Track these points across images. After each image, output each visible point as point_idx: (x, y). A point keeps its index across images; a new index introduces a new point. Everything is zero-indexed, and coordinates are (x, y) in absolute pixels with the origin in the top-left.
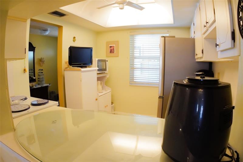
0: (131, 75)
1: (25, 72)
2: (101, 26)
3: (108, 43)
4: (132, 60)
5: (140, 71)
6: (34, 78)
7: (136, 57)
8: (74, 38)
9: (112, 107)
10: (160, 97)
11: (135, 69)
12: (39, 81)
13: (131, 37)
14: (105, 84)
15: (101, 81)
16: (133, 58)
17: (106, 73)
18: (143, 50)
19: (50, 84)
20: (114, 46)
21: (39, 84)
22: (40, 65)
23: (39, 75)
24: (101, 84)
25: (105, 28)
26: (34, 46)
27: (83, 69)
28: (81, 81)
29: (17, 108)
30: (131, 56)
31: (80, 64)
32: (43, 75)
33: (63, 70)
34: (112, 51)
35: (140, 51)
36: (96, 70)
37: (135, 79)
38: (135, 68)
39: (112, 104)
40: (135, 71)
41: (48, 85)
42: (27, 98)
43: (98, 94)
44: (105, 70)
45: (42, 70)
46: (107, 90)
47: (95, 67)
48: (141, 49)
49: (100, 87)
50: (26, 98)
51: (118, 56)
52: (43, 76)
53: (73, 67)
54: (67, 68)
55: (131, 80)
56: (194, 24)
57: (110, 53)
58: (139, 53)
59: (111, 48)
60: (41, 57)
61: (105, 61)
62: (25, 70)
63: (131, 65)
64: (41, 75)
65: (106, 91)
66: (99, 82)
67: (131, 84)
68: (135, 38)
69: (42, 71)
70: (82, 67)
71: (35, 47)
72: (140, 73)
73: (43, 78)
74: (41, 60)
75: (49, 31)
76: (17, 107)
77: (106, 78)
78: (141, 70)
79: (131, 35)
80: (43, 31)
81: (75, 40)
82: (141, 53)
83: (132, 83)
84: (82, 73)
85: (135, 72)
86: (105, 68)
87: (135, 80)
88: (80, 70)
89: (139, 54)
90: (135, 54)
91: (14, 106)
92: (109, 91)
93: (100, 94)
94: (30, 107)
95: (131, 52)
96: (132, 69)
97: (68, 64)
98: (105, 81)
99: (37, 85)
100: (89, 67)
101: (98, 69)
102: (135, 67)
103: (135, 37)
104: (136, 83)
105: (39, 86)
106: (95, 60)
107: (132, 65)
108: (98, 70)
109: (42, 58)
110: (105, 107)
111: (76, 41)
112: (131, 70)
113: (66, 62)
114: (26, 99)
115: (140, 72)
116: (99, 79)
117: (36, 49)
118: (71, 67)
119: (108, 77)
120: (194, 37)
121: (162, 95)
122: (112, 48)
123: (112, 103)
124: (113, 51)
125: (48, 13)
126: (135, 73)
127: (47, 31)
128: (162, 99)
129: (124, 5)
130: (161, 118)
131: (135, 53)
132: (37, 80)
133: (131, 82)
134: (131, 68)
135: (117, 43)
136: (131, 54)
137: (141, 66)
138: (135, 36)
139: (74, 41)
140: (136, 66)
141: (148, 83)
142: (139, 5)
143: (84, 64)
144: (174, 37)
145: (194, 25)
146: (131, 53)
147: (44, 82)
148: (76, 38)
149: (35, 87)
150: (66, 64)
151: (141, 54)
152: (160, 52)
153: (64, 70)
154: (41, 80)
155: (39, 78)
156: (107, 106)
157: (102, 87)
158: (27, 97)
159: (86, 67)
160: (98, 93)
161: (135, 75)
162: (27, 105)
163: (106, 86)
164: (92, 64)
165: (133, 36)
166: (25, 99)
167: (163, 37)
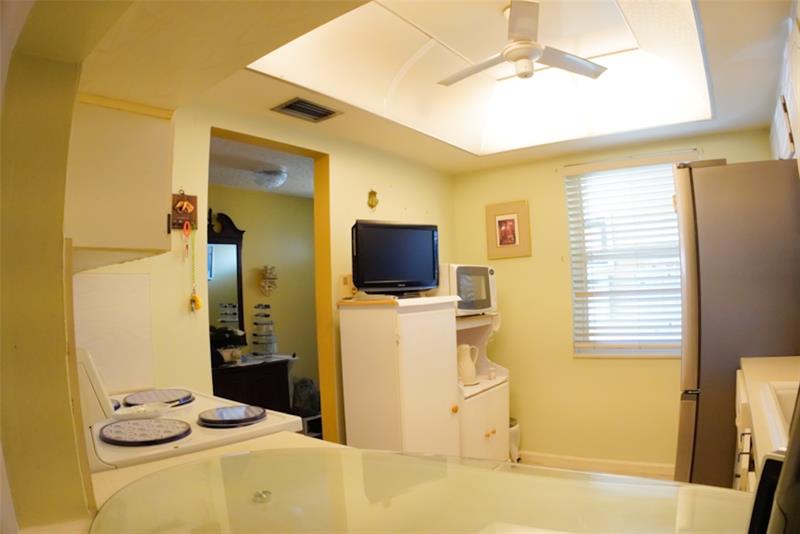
0: (577, 319)
1: (193, 310)
2: (460, 149)
3: (491, 210)
4: (578, 265)
5: (607, 304)
6: (240, 333)
7: (591, 252)
8: (372, 194)
9: (513, 436)
10: (686, 394)
11: (590, 298)
12: (255, 343)
13: (568, 183)
14: (488, 357)
15: (470, 345)
16: (581, 259)
17: (492, 316)
18: (612, 225)
19: (294, 356)
20: (513, 221)
21: (255, 354)
22: (261, 290)
23: (256, 324)
24: (472, 352)
25: (476, 155)
26: (239, 226)
27: (403, 302)
28: (398, 343)
29: (141, 429)
30: (574, 252)
31: (395, 285)
32: (272, 323)
33: (334, 307)
34: (507, 238)
35: (603, 232)
36: (451, 303)
37: (593, 335)
38: (592, 294)
39: (511, 426)
40: (590, 305)
41: (290, 357)
42: (194, 399)
43: (461, 392)
44: (487, 303)
45: (267, 307)
46: (493, 374)
47: (450, 294)
48: (608, 222)
49: (469, 365)
50: (190, 397)
51: (529, 256)
52: (271, 328)
53: (368, 293)
54: (350, 299)
55: (578, 338)
56: (784, 105)
57: (501, 244)
58: (599, 237)
59: (503, 228)
60: (265, 264)
61: (484, 273)
62: (193, 301)
63: (576, 282)
64: (262, 324)
65: (490, 379)
66: (467, 347)
67: (579, 352)
68: (583, 185)
69: (267, 311)
70: (400, 294)
71: (243, 232)
72: (608, 311)
73: (269, 335)
74: (265, 276)
75: (286, 175)
76: (145, 426)
77: (491, 335)
78: (610, 300)
79: (568, 177)
80: (262, 175)
81: (377, 203)
82: (609, 236)
83: (585, 349)
84: (400, 315)
85: (594, 308)
86: (484, 297)
87: (591, 338)
88: (395, 305)
89: (600, 243)
90: (587, 244)
91: (132, 422)
92: (504, 378)
93: (469, 391)
94: (193, 429)
95: (572, 236)
96: (582, 295)
97: (353, 286)
98: (486, 343)
99: (251, 358)
100: (427, 296)
101: (459, 302)
102: (590, 291)
103: (585, 181)
104: (597, 346)
105: (258, 361)
106: (448, 268)
107: (581, 282)
108: (461, 305)
109: (266, 267)
110: (488, 436)
111: (377, 206)
112: (576, 301)
113: (345, 279)
114: (188, 400)
115: (606, 307)
116: (463, 337)
117: (244, 236)
118: (362, 293)
119: (496, 328)
120: (793, 154)
121: (695, 388)
122: (508, 228)
123: (512, 422)
124: (511, 236)
125: (272, 110)
126: (590, 311)
127: (278, 177)
128: (695, 403)
129: (534, 60)
130: (691, 481)
131: (587, 238)
132: (249, 339)
133: (577, 345)
134: (577, 295)
135: (522, 207)
136: (573, 246)
137: (611, 285)
138: (582, 179)
139: (372, 206)
140: (593, 288)
141: (640, 347)
142: (593, 60)
143: (408, 284)
144: (722, 162)
145: (786, 110)
146: (573, 239)
147: (275, 347)
148: (378, 195)
149: (240, 363)
150: (345, 283)
151: (609, 243)
152: (678, 227)
153: (338, 307)
154: (263, 340)
155: (255, 335)
156: (494, 432)
157: (477, 366)
158: (193, 395)
159: (415, 294)
160: (461, 386)
161: (590, 318)
162: (182, 422)
163: (492, 360)
164: (438, 284)
165: (574, 179)
166: (185, 399)
167: (685, 166)
